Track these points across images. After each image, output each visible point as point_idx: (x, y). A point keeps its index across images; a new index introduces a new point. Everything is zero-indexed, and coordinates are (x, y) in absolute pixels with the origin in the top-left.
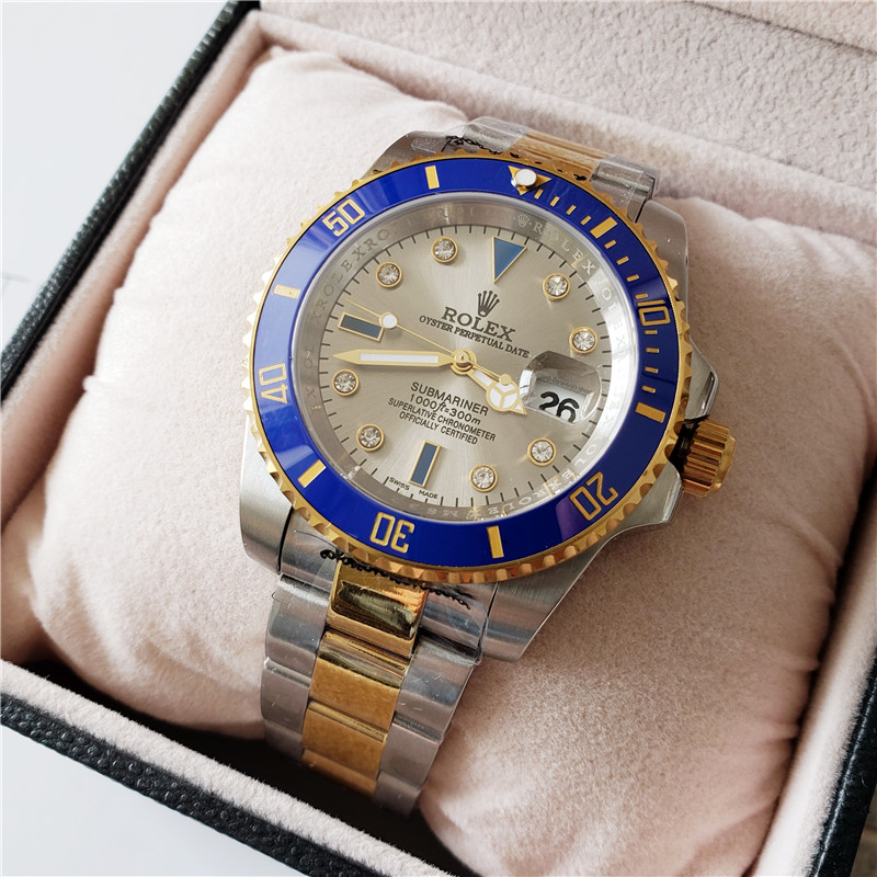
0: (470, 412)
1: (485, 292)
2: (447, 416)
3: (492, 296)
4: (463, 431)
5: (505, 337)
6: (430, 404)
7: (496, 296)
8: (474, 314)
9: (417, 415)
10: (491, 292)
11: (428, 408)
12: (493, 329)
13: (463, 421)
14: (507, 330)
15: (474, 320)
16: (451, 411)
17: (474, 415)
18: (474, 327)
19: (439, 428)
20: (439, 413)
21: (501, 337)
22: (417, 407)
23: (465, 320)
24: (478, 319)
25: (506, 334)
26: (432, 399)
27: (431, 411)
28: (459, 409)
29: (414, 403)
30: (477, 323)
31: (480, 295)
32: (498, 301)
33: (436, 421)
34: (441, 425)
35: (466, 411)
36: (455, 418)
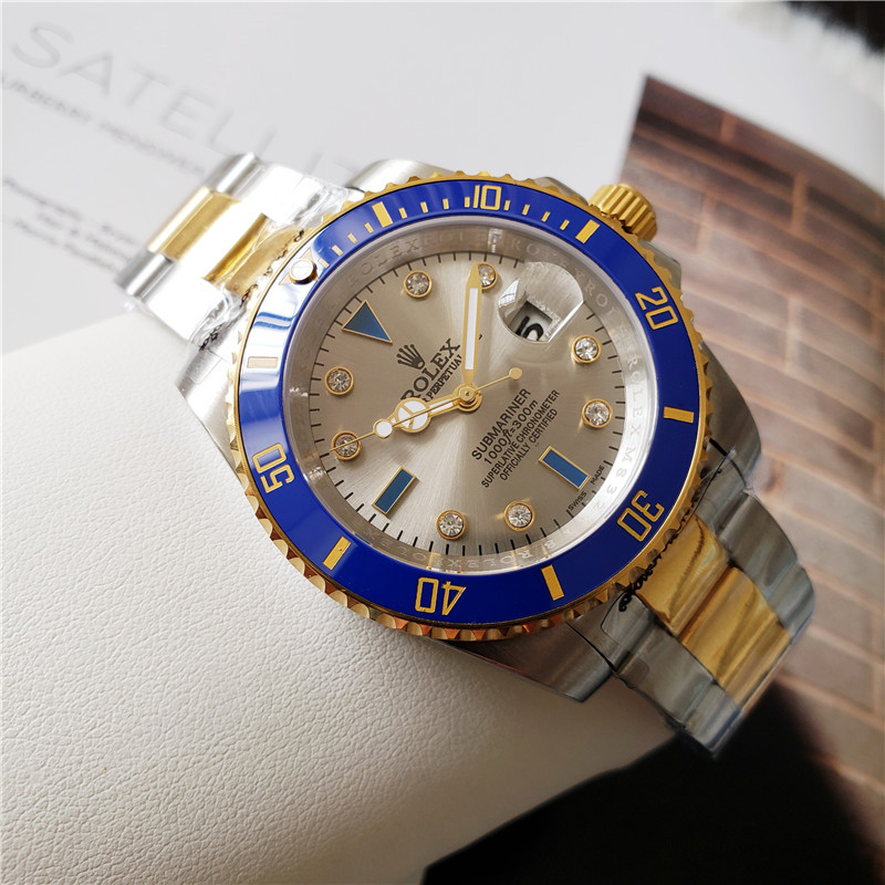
0: (522, 407)
1: (399, 356)
2: (519, 431)
3: (406, 350)
4: (540, 421)
5: (453, 351)
6: (500, 445)
7: (406, 347)
8: (419, 373)
9: (509, 462)
10: (401, 350)
11: (505, 449)
12: (440, 360)
13: (529, 418)
14: (447, 346)
15: (425, 375)
16: (515, 427)
17: (527, 404)
18: (433, 377)
19: (529, 443)
20: (513, 439)
21: (452, 355)
22: (499, 459)
23: (421, 384)
24: (425, 371)
25: (450, 348)
26: (496, 442)
27: (508, 446)
28: (515, 418)
29: (494, 462)
30: (428, 373)
31: (400, 362)
32: (412, 346)
33: (521, 445)
34: (526, 440)
35: (520, 411)
36: (524, 424)
